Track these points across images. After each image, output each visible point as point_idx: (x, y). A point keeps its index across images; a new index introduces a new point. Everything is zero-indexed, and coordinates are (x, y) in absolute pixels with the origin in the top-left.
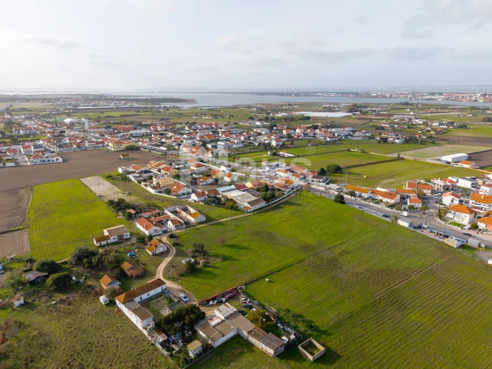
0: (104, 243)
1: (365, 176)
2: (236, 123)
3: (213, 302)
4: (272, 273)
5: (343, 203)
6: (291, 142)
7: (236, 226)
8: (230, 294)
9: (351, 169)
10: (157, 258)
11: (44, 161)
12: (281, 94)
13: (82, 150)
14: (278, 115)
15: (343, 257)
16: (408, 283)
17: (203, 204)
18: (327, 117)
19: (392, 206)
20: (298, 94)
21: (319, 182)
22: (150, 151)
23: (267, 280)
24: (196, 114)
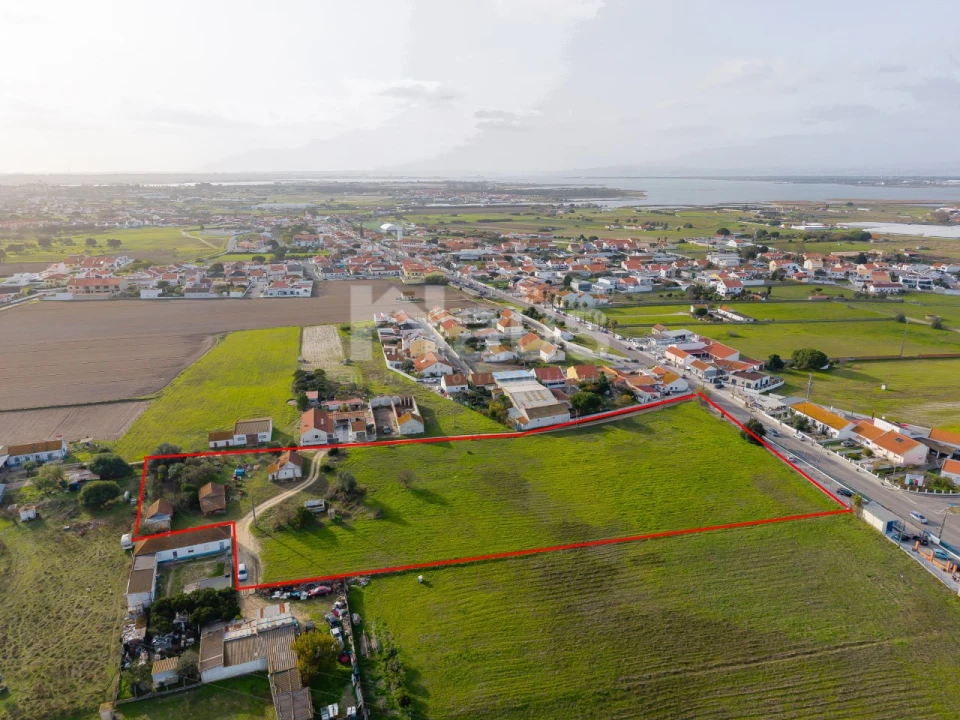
0: (221, 443)
1: (883, 387)
2: (683, 241)
3: (282, 595)
4: (446, 567)
5: (760, 443)
6: (766, 290)
7: (470, 453)
8: (323, 587)
9: (864, 365)
10: (277, 486)
11: (285, 293)
12: (852, 181)
13: (358, 278)
14: (798, 228)
15: (639, 567)
16: (741, 674)
17: (452, 399)
18: (921, 236)
19: (886, 472)
20: (892, 182)
21: (749, 386)
22: (461, 289)
23: (420, 577)
24: (617, 221)
